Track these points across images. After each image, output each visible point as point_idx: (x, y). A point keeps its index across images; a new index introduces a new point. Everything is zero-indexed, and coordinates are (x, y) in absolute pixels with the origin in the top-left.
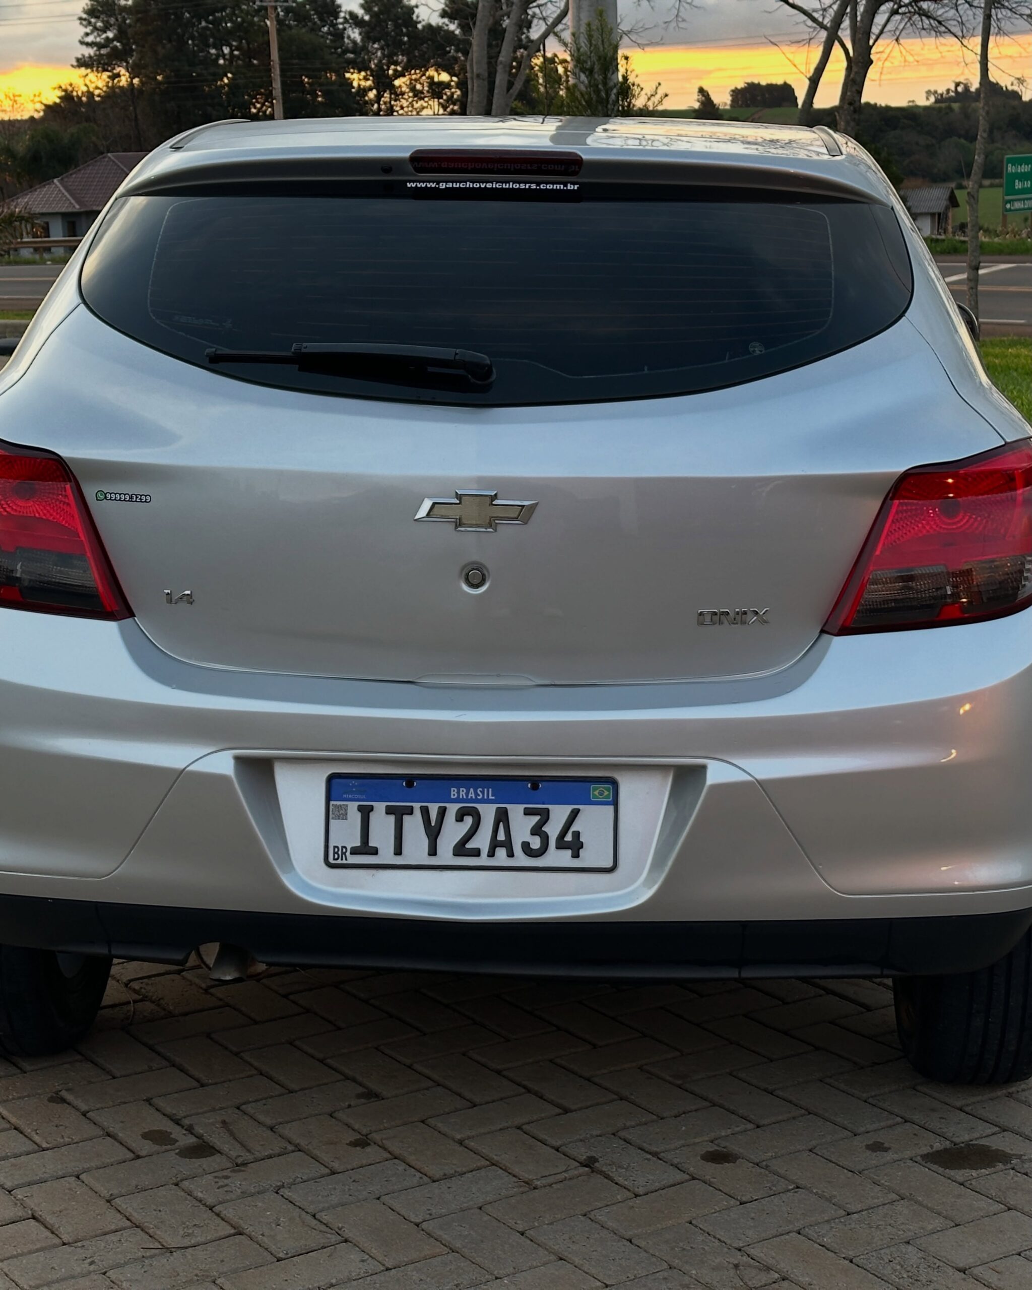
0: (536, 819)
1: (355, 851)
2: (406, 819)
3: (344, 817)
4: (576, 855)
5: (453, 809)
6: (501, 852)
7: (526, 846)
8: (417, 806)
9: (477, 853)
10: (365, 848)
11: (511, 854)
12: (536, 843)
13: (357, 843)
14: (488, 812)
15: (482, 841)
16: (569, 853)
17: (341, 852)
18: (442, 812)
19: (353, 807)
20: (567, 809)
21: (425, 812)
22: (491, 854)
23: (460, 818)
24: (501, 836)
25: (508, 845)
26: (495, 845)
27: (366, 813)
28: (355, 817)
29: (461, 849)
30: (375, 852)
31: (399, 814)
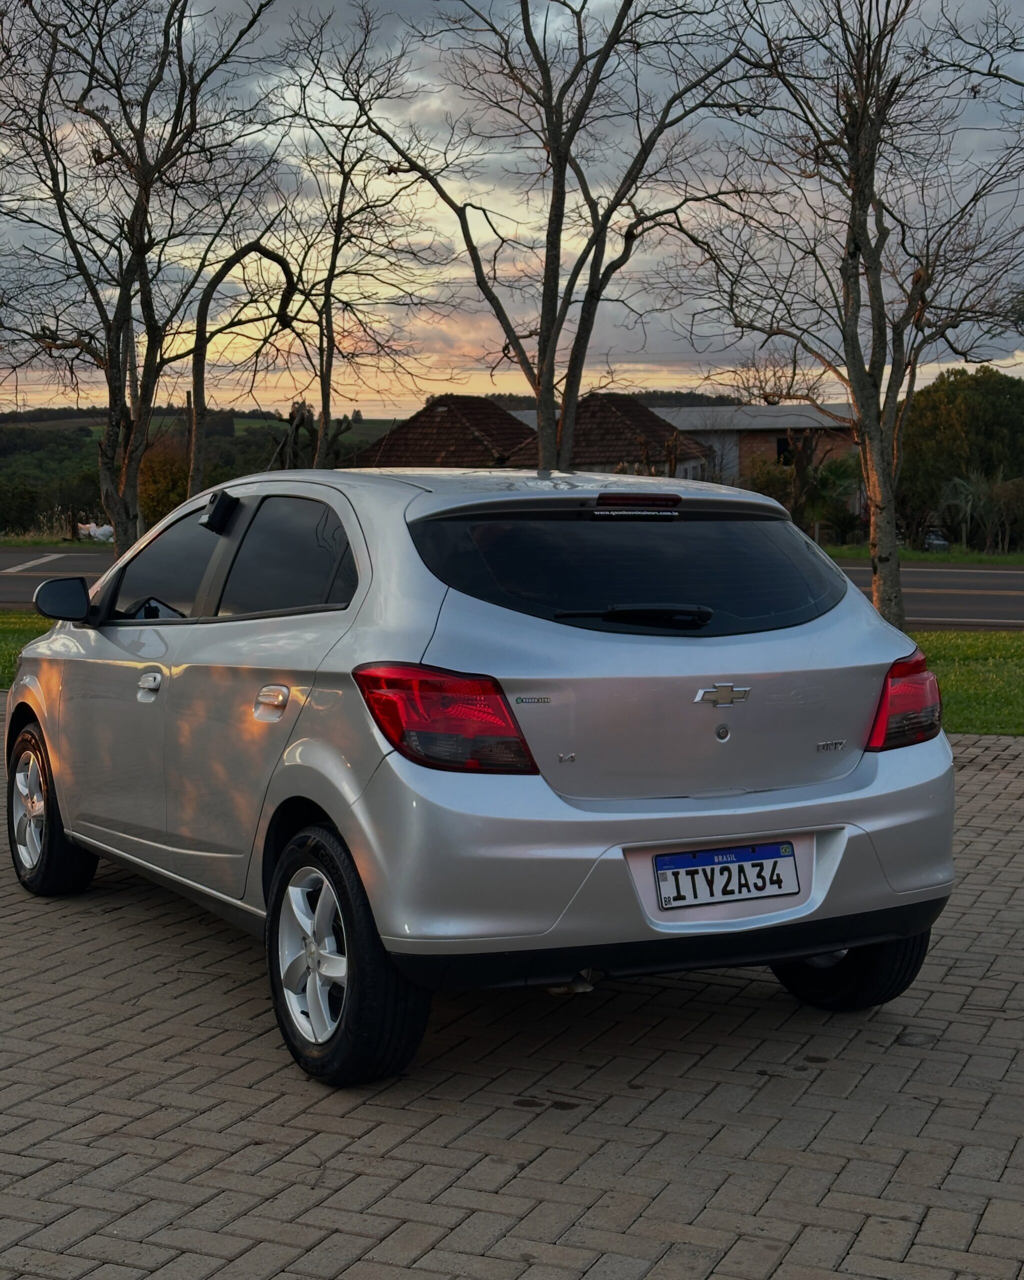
0: (758, 868)
1: (675, 899)
2: (696, 876)
3: (665, 879)
4: (780, 887)
5: (717, 868)
6: (744, 890)
7: (755, 885)
8: (700, 869)
9: (732, 892)
10: (679, 897)
11: (749, 891)
12: (760, 883)
13: (676, 894)
14: (734, 868)
15: (734, 885)
16: (776, 886)
17: (668, 900)
18: (713, 870)
19: (669, 873)
20: (772, 861)
21: (704, 871)
22: (740, 892)
23: (722, 874)
24: (743, 882)
25: (746, 885)
26: (741, 886)
27: (676, 875)
28: (671, 879)
29: (725, 892)
30: (684, 898)
31: (692, 874)
